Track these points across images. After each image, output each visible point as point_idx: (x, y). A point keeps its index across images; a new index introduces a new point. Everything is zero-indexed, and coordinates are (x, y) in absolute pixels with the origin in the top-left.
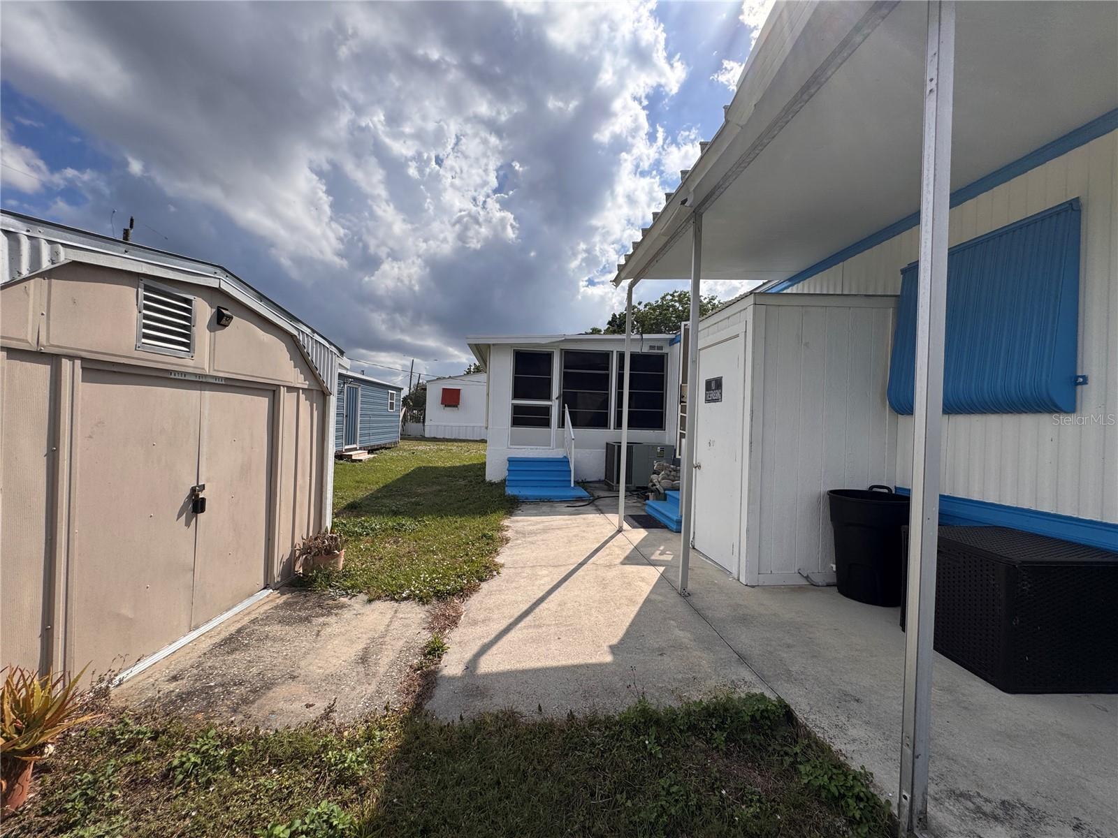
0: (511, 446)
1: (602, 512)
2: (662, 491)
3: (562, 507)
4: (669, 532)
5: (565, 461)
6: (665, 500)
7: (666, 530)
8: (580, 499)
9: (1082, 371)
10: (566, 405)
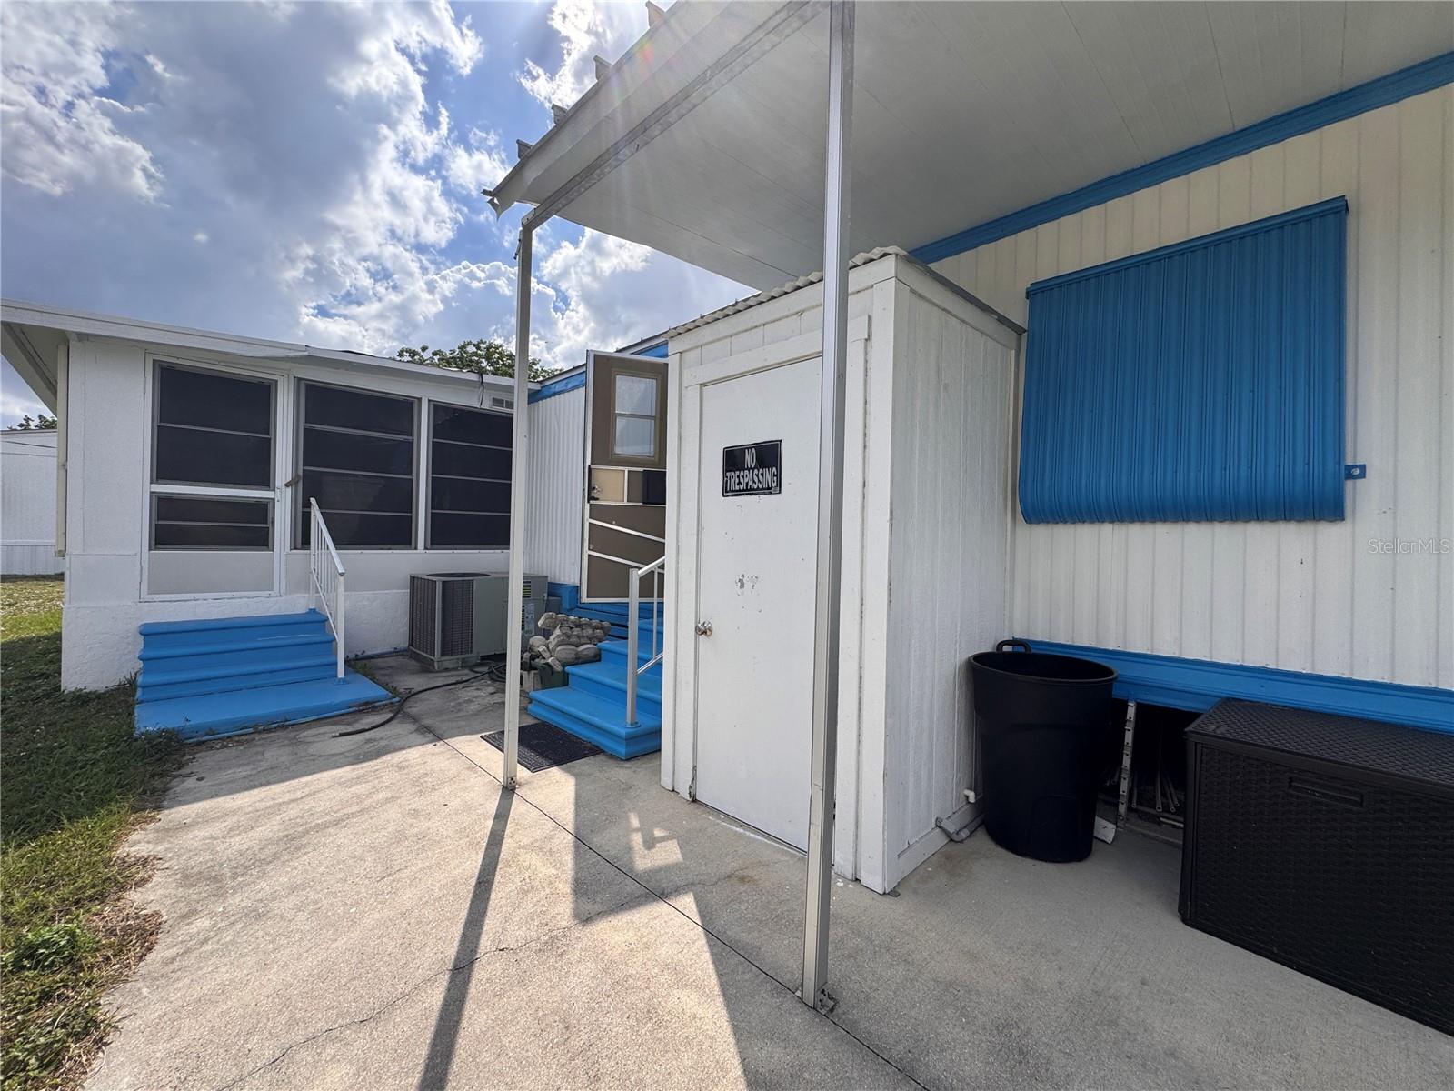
0: (150, 597)
1: (438, 737)
2: (558, 668)
3: (325, 740)
4: (612, 763)
5: (316, 621)
6: (565, 683)
7: (600, 758)
8: (368, 707)
9: (1355, 457)
10: (313, 500)
